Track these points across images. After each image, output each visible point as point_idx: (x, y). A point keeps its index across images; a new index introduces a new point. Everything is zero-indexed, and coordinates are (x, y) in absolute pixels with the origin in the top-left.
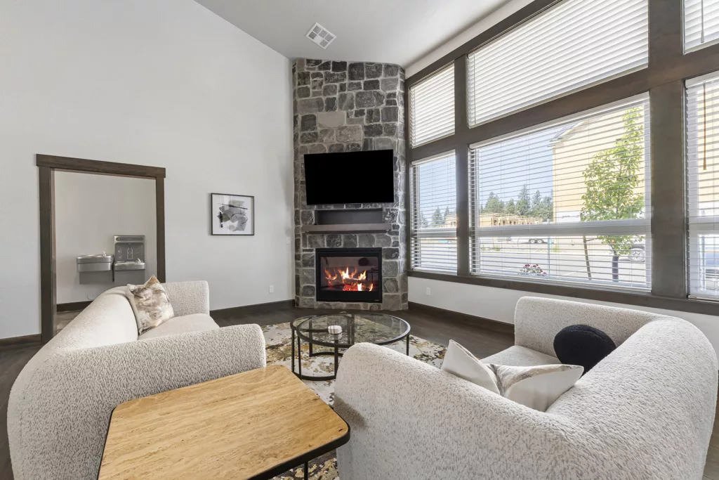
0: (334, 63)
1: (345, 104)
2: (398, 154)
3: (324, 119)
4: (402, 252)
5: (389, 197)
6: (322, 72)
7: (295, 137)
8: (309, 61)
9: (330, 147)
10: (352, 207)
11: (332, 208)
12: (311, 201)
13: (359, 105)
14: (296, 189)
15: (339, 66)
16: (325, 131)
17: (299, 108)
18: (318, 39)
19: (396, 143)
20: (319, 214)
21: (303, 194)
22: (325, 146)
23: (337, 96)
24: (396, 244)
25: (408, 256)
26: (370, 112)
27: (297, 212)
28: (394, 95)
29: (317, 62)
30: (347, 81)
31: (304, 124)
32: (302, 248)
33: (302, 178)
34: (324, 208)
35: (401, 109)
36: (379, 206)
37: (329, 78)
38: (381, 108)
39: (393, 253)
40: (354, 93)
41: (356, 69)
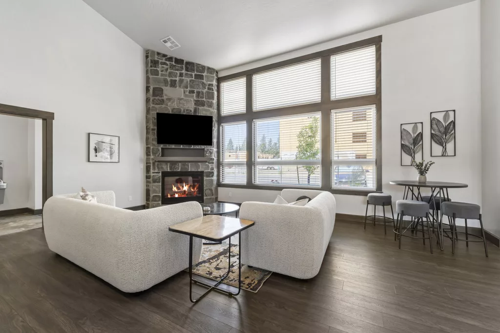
0: (176, 59)
1: (183, 85)
2: (215, 119)
3: (168, 91)
4: (215, 173)
5: (209, 142)
6: (168, 62)
7: (148, 100)
8: (158, 54)
9: (172, 111)
10: (186, 147)
11: (173, 146)
12: (160, 141)
13: (191, 87)
14: (147, 133)
15: (179, 61)
16: (169, 99)
17: (151, 81)
18: (168, 44)
19: (213, 112)
20: (162, 149)
21: (154, 136)
22: (169, 108)
23: (178, 79)
24: (212, 169)
25: (218, 176)
26: (198, 93)
27: (148, 149)
28: (212, 85)
29: (164, 56)
30: (184, 71)
31: (153, 93)
32: (152, 171)
33: (153, 126)
34: (168, 146)
35: (216, 93)
36: (203, 147)
37: (172, 67)
38: (205, 91)
39: (211, 174)
40: (188, 79)
41: (190, 66)
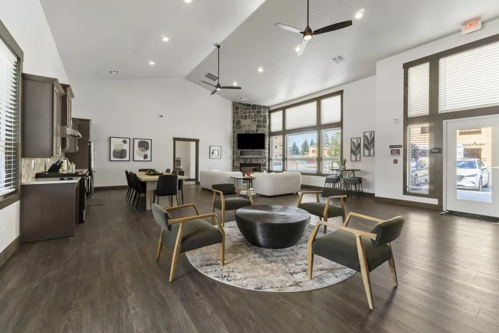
0: (247, 104)
1: (250, 118)
2: (267, 134)
3: (243, 122)
4: (267, 165)
5: (263, 147)
6: (243, 107)
7: (234, 127)
8: (239, 103)
9: (245, 131)
10: (252, 150)
11: (245, 150)
12: (239, 148)
13: (255, 118)
14: (234, 144)
15: (249, 105)
16: (244, 126)
17: (235, 118)
18: (243, 99)
19: (265, 131)
20: (241, 152)
21: (236, 145)
22: (243, 131)
23: (248, 115)
24: (266, 162)
25: (269, 166)
26: (258, 120)
27: (234, 151)
28: (266, 115)
29: (242, 104)
30: (251, 110)
31: (236, 123)
32: (235, 163)
33: (236, 140)
34: (243, 150)
35: (268, 120)
36: (260, 150)
37: (245, 109)
38: (261, 119)
39: (265, 165)
40: (253, 114)
41: (254, 107)
